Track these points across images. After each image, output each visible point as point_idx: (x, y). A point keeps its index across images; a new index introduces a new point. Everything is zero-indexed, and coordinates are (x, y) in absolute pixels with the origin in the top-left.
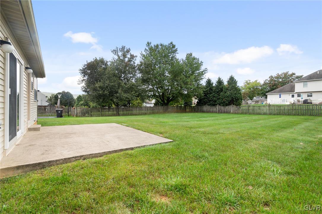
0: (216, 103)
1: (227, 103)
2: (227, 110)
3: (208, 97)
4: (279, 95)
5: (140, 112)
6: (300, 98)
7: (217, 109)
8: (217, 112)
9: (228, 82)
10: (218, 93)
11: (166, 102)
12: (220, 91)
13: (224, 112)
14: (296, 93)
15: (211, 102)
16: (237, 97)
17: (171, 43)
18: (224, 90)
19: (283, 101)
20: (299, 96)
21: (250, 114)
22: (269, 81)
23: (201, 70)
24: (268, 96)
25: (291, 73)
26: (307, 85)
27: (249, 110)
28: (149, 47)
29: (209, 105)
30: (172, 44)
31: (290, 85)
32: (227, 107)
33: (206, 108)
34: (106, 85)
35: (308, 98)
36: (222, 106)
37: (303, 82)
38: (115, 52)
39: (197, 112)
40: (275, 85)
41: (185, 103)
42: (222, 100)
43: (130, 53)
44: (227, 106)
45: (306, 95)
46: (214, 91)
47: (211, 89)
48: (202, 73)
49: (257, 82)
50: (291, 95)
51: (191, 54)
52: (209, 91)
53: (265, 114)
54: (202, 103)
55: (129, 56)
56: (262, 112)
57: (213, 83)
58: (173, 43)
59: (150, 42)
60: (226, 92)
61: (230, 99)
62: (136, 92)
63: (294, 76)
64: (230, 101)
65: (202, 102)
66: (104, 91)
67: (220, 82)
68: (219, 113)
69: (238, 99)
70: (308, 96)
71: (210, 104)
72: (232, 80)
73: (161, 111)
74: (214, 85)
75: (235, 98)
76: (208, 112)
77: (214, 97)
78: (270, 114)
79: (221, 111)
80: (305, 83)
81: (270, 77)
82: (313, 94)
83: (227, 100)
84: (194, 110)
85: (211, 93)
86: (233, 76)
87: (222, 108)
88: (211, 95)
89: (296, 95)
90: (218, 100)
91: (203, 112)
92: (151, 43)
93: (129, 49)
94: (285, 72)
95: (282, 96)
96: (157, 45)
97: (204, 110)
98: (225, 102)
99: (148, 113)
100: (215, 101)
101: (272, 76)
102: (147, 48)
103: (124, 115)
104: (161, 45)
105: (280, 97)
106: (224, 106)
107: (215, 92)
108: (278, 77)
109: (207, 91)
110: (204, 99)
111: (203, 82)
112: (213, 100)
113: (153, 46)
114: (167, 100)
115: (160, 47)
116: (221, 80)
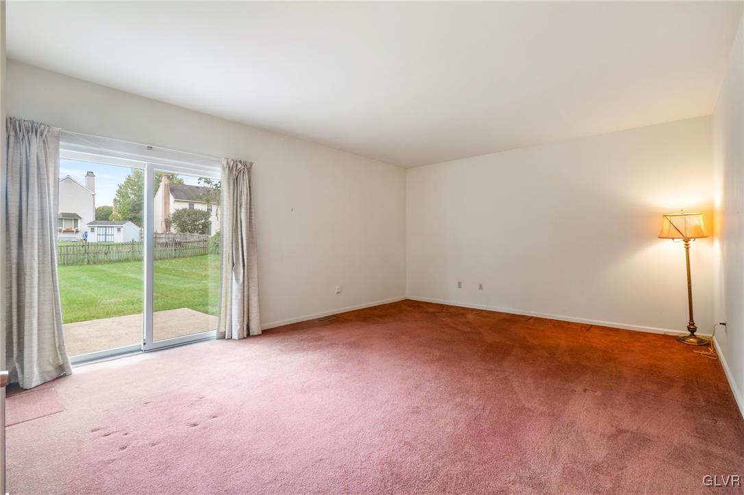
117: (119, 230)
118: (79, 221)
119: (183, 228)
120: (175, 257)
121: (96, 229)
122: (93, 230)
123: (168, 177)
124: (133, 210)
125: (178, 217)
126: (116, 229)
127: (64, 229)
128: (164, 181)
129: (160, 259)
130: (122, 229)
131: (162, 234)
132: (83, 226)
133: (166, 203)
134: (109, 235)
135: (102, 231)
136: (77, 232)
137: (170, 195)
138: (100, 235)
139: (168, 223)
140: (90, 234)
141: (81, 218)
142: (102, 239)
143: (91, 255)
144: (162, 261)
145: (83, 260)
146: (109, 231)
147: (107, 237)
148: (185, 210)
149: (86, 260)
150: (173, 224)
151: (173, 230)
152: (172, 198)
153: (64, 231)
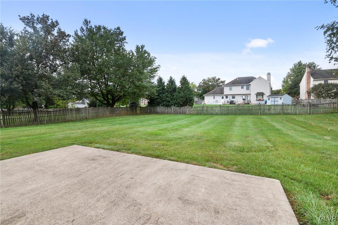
0: (170, 104)
1: (182, 103)
2: (182, 111)
3: (161, 97)
4: (213, 97)
5: (78, 115)
6: (227, 100)
7: (172, 110)
8: (172, 114)
9: (181, 82)
10: (171, 93)
11: (111, 102)
12: (172, 90)
13: (180, 113)
14: (225, 95)
15: (165, 103)
16: (191, 98)
17: (118, 28)
18: (177, 90)
19: (217, 101)
20: (227, 97)
21: (204, 114)
22: (202, 84)
23: (154, 67)
24: (205, 97)
25: (218, 78)
26: (232, 89)
27: (203, 110)
28: (87, 27)
29: (162, 106)
30: (119, 30)
31: (220, 88)
32: (182, 108)
33: (160, 109)
34: (14, 73)
35: (233, 99)
36: (177, 106)
37: (229, 87)
38: (28, 21)
39: (150, 113)
40: (208, 87)
41: (131, 104)
42: (177, 101)
43: (59, 29)
44: (181, 106)
45: (231, 97)
46: (167, 90)
47: (163, 89)
48: (155, 70)
49: (193, 84)
50: (221, 96)
51: (143, 47)
52: (162, 91)
53: (217, 114)
54: (155, 104)
55: (55, 33)
56: (214, 112)
57: (165, 82)
58: (121, 29)
59: (88, 20)
60: (180, 93)
61: (184, 99)
62: (73, 88)
63: (219, 81)
64: (185, 101)
65: (155, 102)
66: (11, 82)
67: (172, 82)
68: (174, 114)
69: (191, 100)
70: (233, 98)
71: (164, 105)
72: (184, 81)
73: (108, 113)
74: (166, 84)
75: (189, 99)
76: (163, 113)
77: (167, 97)
78: (221, 114)
79: (176, 112)
80: (231, 87)
81: (203, 80)
82: (236, 97)
83: (181, 101)
84: (145, 111)
85: (163, 93)
86: (185, 77)
87: (178, 109)
88: (164, 95)
89: (225, 97)
90: (172, 100)
91: (157, 113)
92: (90, 22)
93: (57, 22)
94: (214, 76)
95: (215, 97)
96: (100, 27)
97: (158, 112)
98: (179, 103)
99: (90, 117)
100: (169, 102)
101: (204, 79)
102: (84, 28)
103: (50, 122)
104: (104, 28)
105: (214, 98)
106: (178, 106)
107: (168, 92)
108: (209, 80)
109: (159, 90)
110: (157, 99)
111: (155, 81)
112: (166, 101)
113: (93, 27)
114: (112, 100)
115: (102, 30)
116: (173, 79)
117: (281, 99)
118: (264, 95)
119: (318, 96)
120: (310, 114)
121: (270, 98)
122: (269, 99)
123: (310, 67)
124: (291, 89)
125: (315, 89)
126: (279, 98)
127: (258, 99)
128: (307, 70)
129: (299, 114)
130: (282, 98)
131: (305, 100)
132: (265, 98)
133: (308, 82)
134: (276, 101)
135: (273, 99)
136: (263, 100)
137: (311, 77)
138: (272, 101)
139: (309, 93)
140: (268, 101)
141: (265, 94)
142: (273, 103)
143: (262, 111)
144: (300, 116)
145: (258, 113)
146: (276, 99)
147: (275, 102)
148: (320, 85)
149: (260, 113)
150: (312, 94)
151: (312, 98)
152: (312, 79)
153: (258, 100)
